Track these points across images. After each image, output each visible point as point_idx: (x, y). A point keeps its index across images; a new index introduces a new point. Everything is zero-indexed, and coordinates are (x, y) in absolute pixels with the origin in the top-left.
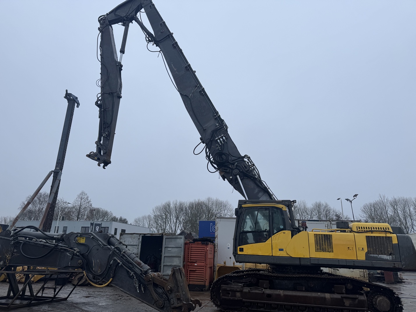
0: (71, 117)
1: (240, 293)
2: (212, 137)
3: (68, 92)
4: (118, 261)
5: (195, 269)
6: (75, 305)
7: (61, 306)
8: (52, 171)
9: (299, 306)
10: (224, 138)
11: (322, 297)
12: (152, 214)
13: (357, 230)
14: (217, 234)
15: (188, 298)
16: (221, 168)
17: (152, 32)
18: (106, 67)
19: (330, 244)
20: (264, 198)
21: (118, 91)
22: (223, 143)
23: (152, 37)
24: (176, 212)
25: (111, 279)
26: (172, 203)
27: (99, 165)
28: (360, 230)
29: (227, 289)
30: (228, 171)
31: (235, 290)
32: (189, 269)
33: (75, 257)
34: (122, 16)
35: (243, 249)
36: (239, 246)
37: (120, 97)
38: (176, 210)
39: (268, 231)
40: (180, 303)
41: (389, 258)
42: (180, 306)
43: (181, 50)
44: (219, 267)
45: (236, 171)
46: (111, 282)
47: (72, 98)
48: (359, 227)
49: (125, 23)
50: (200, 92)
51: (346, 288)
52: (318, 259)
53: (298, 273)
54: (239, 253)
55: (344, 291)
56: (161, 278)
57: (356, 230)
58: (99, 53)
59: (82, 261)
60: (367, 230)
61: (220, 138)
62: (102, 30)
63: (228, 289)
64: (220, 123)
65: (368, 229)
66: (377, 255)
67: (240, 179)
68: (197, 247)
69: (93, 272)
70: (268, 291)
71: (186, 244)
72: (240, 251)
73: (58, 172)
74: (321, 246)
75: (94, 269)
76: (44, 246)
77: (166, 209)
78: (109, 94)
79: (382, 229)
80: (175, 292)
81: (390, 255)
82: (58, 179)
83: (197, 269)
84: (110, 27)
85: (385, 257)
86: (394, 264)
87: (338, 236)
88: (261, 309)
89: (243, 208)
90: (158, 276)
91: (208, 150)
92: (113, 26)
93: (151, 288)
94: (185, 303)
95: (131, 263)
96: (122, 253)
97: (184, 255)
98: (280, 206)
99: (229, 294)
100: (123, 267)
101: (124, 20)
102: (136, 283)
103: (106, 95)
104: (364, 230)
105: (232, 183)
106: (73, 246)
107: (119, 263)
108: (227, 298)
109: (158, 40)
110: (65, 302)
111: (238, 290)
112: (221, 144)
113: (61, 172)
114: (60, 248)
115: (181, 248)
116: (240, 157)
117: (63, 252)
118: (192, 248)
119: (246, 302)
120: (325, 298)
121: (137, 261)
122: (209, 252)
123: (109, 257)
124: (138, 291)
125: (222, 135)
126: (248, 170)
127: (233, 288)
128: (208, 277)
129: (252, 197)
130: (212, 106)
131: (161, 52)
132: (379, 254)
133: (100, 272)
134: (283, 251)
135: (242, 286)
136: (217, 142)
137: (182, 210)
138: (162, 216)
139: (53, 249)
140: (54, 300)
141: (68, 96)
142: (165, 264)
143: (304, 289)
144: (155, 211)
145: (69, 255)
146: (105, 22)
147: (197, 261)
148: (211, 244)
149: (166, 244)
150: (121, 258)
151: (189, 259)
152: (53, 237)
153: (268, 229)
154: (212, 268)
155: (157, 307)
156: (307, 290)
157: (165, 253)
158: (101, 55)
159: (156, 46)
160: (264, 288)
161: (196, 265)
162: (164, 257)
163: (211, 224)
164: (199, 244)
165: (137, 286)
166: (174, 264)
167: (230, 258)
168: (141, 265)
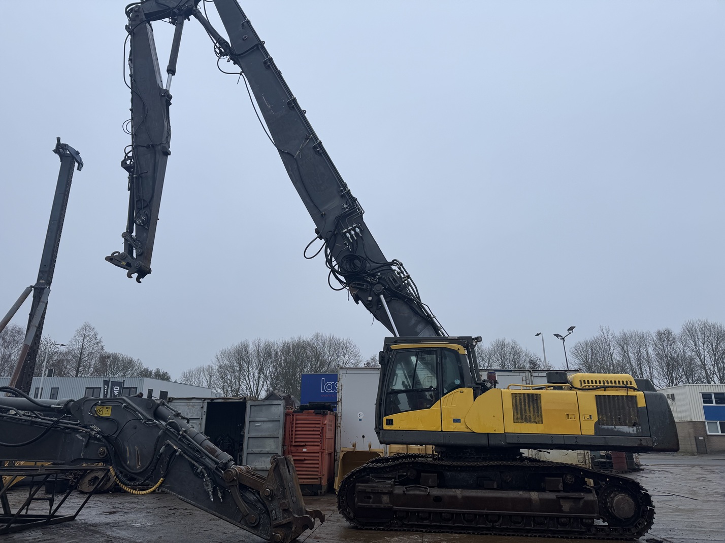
0: (66, 187)
1: (388, 496)
2: (336, 228)
3: (62, 142)
4: (175, 447)
5: (303, 458)
6: (92, 528)
7: (65, 530)
8: (31, 287)
9: (487, 515)
10: (357, 230)
11: (526, 499)
13: (581, 385)
14: (340, 395)
15: (302, 508)
16: (353, 281)
17: (227, 38)
18: (141, 98)
19: (538, 409)
20: (426, 333)
21: (165, 142)
22: (355, 238)
23: (226, 46)
24: (259, 360)
25: (162, 479)
26: (251, 345)
27: (129, 276)
28: (585, 386)
29: (367, 491)
30: (365, 287)
31: (380, 491)
32: (293, 458)
33: (93, 441)
34: (171, 6)
35: (392, 420)
36: (386, 415)
37: (167, 153)
38: (259, 356)
39: (434, 389)
40: (289, 517)
41: (631, 430)
42: (287, 522)
43: (279, 73)
44: (344, 453)
45: (379, 287)
46: (161, 485)
47: (68, 152)
48: (584, 381)
49: (176, 20)
50: (315, 148)
51: (564, 482)
52: (519, 435)
53: (485, 460)
54: (386, 427)
55: (561, 487)
56: (253, 475)
57: (579, 386)
58: (128, 72)
59: (107, 449)
60: (597, 386)
61: (350, 230)
62: (133, 30)
63: (369, 490)
64: (350, 204)
65: (598, 384)
66: (613, 427)
67: (386, 302)
68: (307, 420)
69: (127, 468)
70: (436, 492)
71: (287, 415)
72: (387, 424)
73: (43, 289)
74: (523, 413)
75: (128, 462)
76: (33, 423)
77: (241, 355)
78: (148, 147)
79: (621, 382)
80: (279, 499)
81: (634, 425)
82: (43, 302)
83: (306, 458)
84: (147, 25)
85: (625, 429)
86: (641, 440)
87: (550, 397)
88: (425, 521)
89: (393, 351)
90: (248, 472)
91: (329, 251)
92: (153, 23)
93: (236, 492)
94: (297, 516)
95: (198, 451)
96: (181, 433)
97: (285, 435)
98: (455, 346)
99: (370, 498)
100: (184, 457)
101: (175, 14)
102: (207, 486)
103: (142, 149)
104: (593, 386)
105: (371, 308)
106: (89, 422)
107: (176, 451)
108: (367, 506)
109: (237, 53)
110: (71, 523)
111: (386, 491)
112: (351, 241)
113: (49, 288)
114: (63, 426)
115: (278, 422)
116: (385, 263)
117: (70, 433)
118: (298, 422)
119: (400, 511)
120: (529, 500)
121: (208, 446)
122: (327, 427)
123: (157, 441)
124: (212, 499)
125: (355, 225)
126: (399, 286)
127: (376, 489)
128: (325, 471)
129: (406, 333)
130: (335, 174)
131: (243, 74)
132: (616, 425)
133: (141, 468)
134: (460, 422)
135: (391, 485)
136: (346, 236)
137: (270, 356)
138: (232, 367)
139: (50, 428)
140: (51, 521)
141: (61, 149)
142: (250, 450)
143: (495, 486)
145: (81, 438)
146: (137, 16)
147: (307, 444)
148: (330, 414)
149: (251, 416)
150: (179, 442)
151: (293, 440)
152: (50, 407)
153: (434, 385)
154: (333, 456)
155: (246, 525)
156: (500, 488)
158: (131, 76)
159: (234, 64)
160: (430, 487)
161: (305, 450)
162: (248, 438)
163: (323, 380)
164: (310, 415)
165: (209, 489)
166: (267, 450)
167: (363, 437)
168: (216, 454)
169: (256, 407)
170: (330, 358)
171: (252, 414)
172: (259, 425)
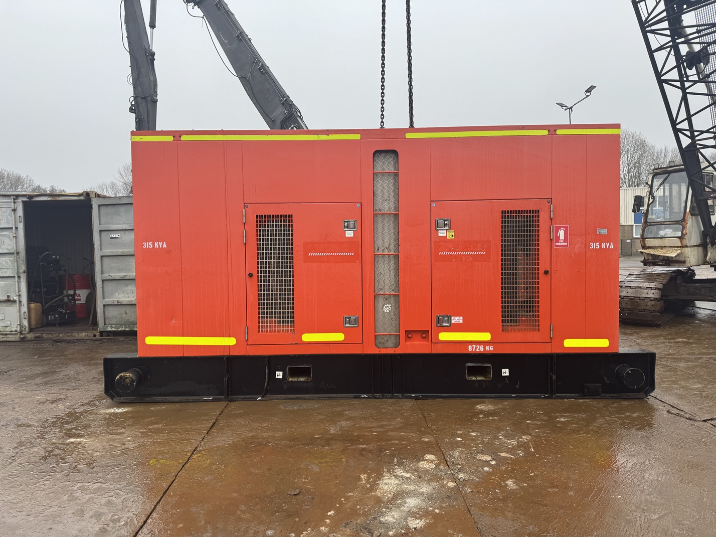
142: (106, 276)
149: (102, 223)
157: (102, 247)
162: (102, 257)
169: (109, 208)
171: (103, 220)
172: (117, 236)
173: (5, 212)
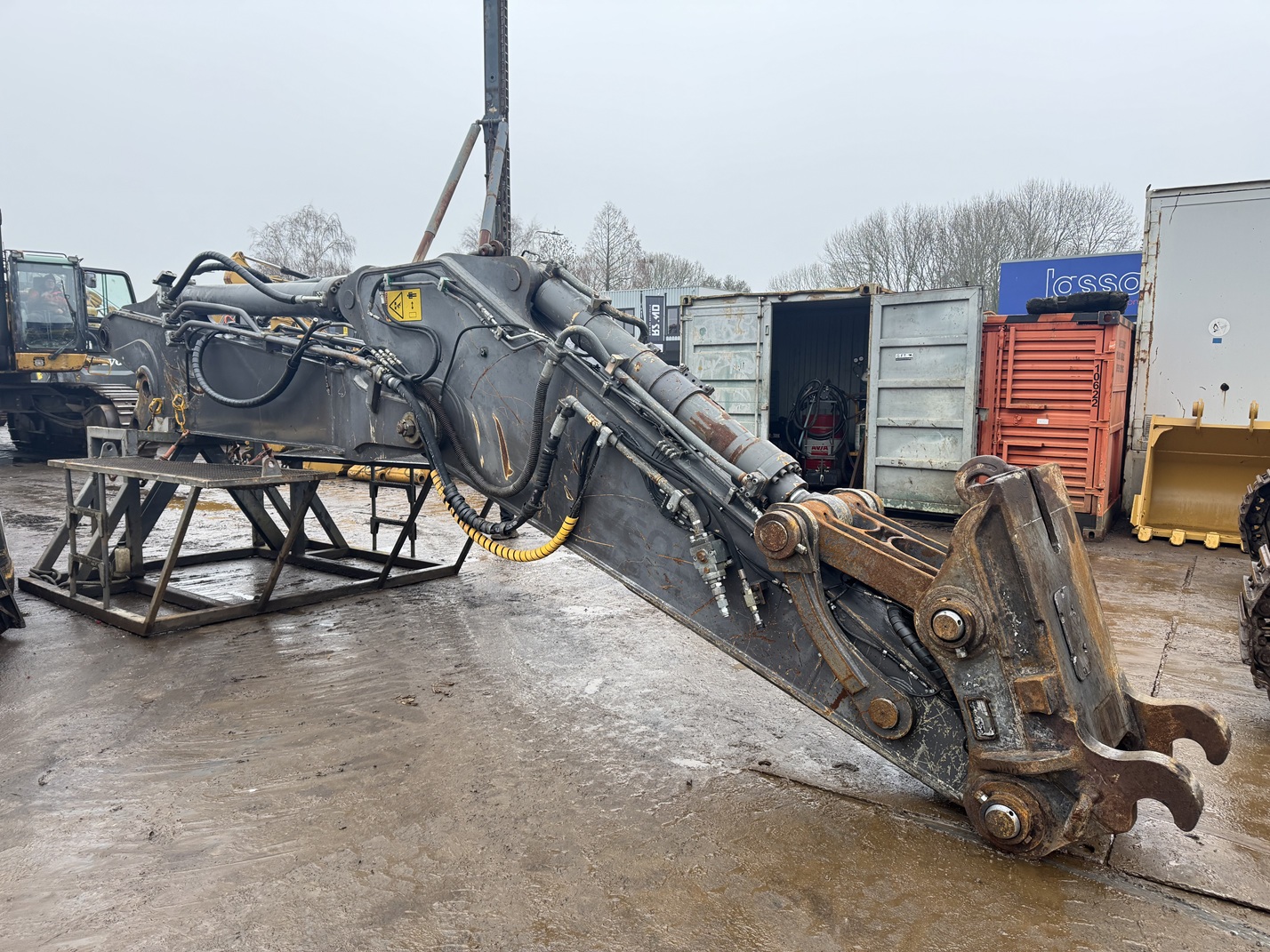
4: (590, 418)
5: (1038, 443)
8: (479, 122)
12: (825, 262)
14: (1152, 272)
25: (568, 519)
32: (1007, 442)
33: (384, 395)
38: (906, 240)
44: (1161, 431)
56: (883, 534)
68: (1049, 341)
71: (987, 328)
73: (496, 124)
75: (482, 461)
77: (872, 241)
82: (498, 148)
90: (857, 522)
93: (809, 600)
95: (668, 434)
97: (982, 382)
100: (621, 454)
102: (704, 561)
107: (595, 434)
115: (963, 348)
118: (1022, 347)
121: (702, 416)
122: (1111, 361)
124: (725, 611)
128: (1106, 480)
133: (513, 479)
142: (884, 420)
144: (833, 248)
145: (362, 386)
147: (1050, 405)
148: (1121, 323)
149: (885, 334)
150: (608, 402)
151: (1009, 396)
152: (293, 301)
157: (880, 373)
161: (1042, 421)
162: (879, 389)
163: (1051, 272)
164: (1064, 326)
165: (711, 575)
166: (932, 419)
167: (1225, 388)
168: (733, 447)
169: (898, 310)
170: (1059, 233)
171: (887, 330)
172: (907, 356)
173: (748, 321)
